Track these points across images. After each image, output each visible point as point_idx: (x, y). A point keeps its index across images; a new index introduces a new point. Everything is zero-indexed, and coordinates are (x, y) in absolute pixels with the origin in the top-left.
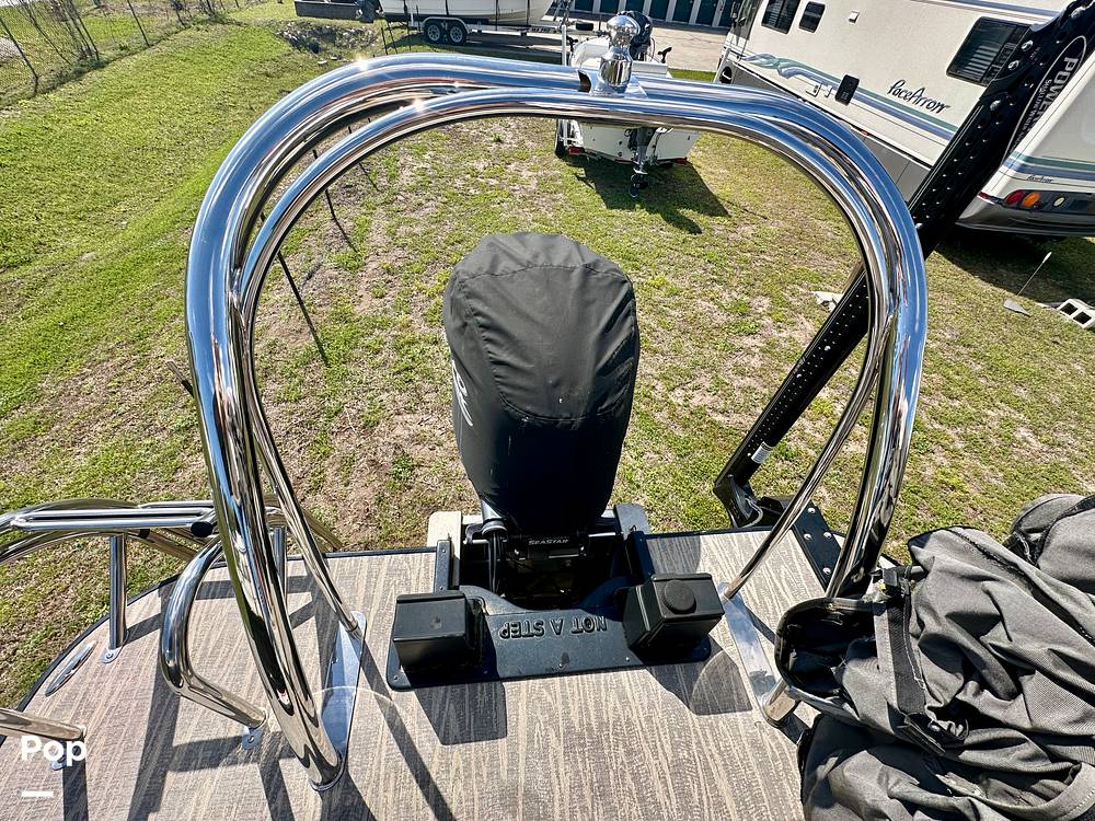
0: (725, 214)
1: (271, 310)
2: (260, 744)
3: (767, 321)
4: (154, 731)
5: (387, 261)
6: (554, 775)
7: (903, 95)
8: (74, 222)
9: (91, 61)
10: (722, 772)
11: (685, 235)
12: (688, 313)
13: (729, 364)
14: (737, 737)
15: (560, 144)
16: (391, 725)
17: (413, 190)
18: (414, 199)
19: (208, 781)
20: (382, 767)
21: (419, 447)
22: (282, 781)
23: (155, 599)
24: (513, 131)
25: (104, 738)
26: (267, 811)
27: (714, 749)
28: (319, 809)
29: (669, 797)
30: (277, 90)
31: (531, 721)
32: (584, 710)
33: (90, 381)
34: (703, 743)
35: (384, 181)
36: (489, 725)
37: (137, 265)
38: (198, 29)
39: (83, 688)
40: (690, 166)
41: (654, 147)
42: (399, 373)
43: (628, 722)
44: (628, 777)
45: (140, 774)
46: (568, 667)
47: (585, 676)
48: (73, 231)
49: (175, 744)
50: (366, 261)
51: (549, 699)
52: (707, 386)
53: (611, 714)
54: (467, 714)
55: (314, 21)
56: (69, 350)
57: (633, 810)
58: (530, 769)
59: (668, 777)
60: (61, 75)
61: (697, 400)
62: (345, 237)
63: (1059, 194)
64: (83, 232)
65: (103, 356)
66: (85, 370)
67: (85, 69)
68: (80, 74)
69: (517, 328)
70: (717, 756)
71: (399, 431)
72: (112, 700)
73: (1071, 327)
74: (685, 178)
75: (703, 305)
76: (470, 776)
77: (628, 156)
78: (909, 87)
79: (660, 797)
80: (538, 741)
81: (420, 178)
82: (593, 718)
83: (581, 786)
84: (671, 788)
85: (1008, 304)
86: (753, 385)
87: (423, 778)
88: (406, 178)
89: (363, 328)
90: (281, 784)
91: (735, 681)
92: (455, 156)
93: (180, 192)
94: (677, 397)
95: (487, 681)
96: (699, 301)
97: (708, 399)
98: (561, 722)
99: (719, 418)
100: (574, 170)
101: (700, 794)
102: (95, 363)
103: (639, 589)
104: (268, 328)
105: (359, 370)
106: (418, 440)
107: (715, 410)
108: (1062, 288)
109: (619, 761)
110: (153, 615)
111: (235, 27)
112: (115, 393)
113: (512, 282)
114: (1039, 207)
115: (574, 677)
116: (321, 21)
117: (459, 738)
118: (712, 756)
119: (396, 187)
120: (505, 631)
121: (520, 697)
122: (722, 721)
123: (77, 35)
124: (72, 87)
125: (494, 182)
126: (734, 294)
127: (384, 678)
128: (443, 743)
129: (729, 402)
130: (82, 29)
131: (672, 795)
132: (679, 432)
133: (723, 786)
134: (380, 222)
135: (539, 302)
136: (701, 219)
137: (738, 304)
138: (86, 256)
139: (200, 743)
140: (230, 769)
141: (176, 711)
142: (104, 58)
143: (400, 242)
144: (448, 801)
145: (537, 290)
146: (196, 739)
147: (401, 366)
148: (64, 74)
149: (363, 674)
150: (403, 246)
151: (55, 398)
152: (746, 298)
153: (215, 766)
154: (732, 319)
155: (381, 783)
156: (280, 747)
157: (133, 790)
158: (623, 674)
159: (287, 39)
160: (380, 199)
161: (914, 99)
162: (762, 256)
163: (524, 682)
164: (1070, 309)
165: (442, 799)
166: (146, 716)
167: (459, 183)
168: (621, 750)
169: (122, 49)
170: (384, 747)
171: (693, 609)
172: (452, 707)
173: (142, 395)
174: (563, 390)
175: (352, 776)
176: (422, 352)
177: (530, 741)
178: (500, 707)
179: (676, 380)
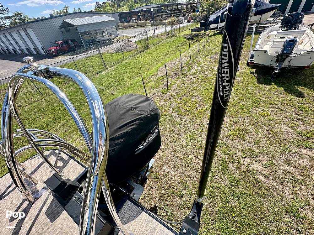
5: (173, 93)
9: (147, 48)
12: (273, 130)
13: (284, 157)
16: (45, 201)
17: (192, 75)
20: (36, 208)
31: (59, 224)
35: (185, 72)
38: (169, 39)
46: (75, 219)
47: (76, 225)
51: (66, 223)
52: (264, 162)
54: (53, 211)
60: (141, 51)
61: (255, 166)
62: (167, 86)
68: (144, 50)
75: (285, 128)
77: (275, 65)
81: (195, 72)
86: (293, 172)
87: (37, 217)
88: (192, 71)
94: (245, 161)
95: (63, 206)
96: (283, 126)
97: (261, 168)
99: (263, 179)
100: (251, 70)
107: (261, 174)
111: (176, 37)
115: (74, 222)
116: (196, 32)
117: (48, 214)
119: (188, 74)
128: (45, 213)
134: (178, 83)
143: (179, 88)
150: (179, 90)
154: (299, 138)
159: (186, 38)
160: (182, 77)
163: (67, 214)
165: (34, 225)
169: (153, 45)
177: (54, 229)
178: (58, 215)
179: (249, 154)
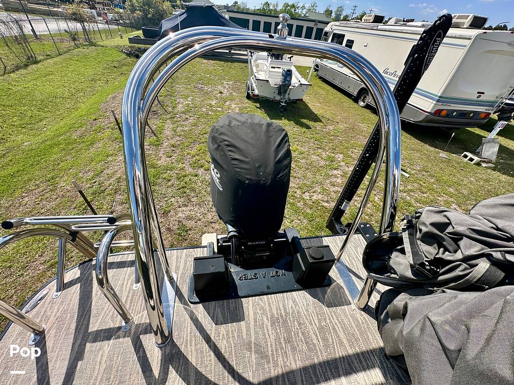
0: (320, 121)
1: (118, 164)
2: (130, 329)
3: (342, 164)
4: (79, 327)
5: (172, 142)
6: (267, 335)
7: (388, 74)
8: (20, 129)
9: (32, 60)
10: (342, 331)
11: (304, 130)
12: (308, 161)
13: (328, 181)
14: (346, 316)
15: (248, 94)
16: (191, 318)
17: (184, 113)
18: (184, 116)
19: (106, 346)
20: (189, 336)
21: (190, 221)
22: (142, 344)
23: (77, 270)
24: (227, 89)
25: (55, 330)
26: (135, 357)
27: (336, 321)
28: (160, 355)
29: (319, 341)
30: (120, 73)
31: (255, 313)
32: (278, 308)
33: (26, 199)
34: (332, 319)
35: (170, 109)
36: (237, 316)
37: (51, 147)
38: (84, 48)
39: (43, 310)
40: (304, 102)
41: (289, 94)
42: (179, 189)
43: (298, 312)
44: (300, 334)
45: (73, 345)
46: (270, 291)
47: (277, 295)
48: (19, 133)
49: (89, 331)
50: (163, 142)
51: (262, 304)
52: (319, 191)
53: (290, 310)
54: (226, 313)
55: (137, 45)
56: (16, 186)
57: (304, 347)
58: (256, 333)
59: (318, 333)
60: (17, 66)
61: (315, 197)
62: (153, 132)
63: (454, 111)
64: (24, 134)
65: (33, 188)
66: (24, 194)
67: (29, 64)
68: (26, 66)
69: (241, 146)
70: (338, 324)
71: (180, 214)
72: (58, 314)
73: (467, 163)
74: (303, 107)
75: (314, 158)
76: (229, 337)
77: (278, 98)
78: (390, 71)
79: (315, 341)
80: (259, 322)
81: (186, 108)
82: (282, 311)
83: (280, 339)
84: (319, 338)
85: (441, 155)
87: (208, 339)
88: (180, 108)
89: (162, 170)
90: (141, 345)
91: (343, 293)
92: (202, 99)
93: (73, 116)
94: (306, 196)
95: (233, 298)
96: (312, 156)
97: (320, 196)
98: (268, 313)
99: (326, 204)
100: (255, 104)
101: (332, 339)
102: (29, 191)
103: (298, 255)
104: (116, 172)
105: (160, 188)
106: (189, 218)
107: (323, 201)
108: (461, 148)
109: (296, 328)
110: (76, 277)
111: (100, 48)
112: (39, 204)
113: (238, 129)
114: (447, 116)
115: (273, 295)
116: (140, 45)
117: (223, 322)
118: (336, 324)
119: (176, 111)
120: (240, 278)
121: (249, 305)
122: (339, 309)
123: (26, 49)
124: (23, 71)
125: (219, 109)
126: (327, 153)
127: (187, 299)
128: (216, 324)
129: (329, 197)
130: (29, 47)
131: (320, 341)
132: (308, 211)
133: (342, 335)
134: (169, 126)
135: (250, 136)
136: (311, 123)
137: (329, 157)
138: (26, 144)
139: (102, 330)
140: (117, 340)
141: (89, 317)
142: (39, 59)
143: (178, 134)
144: (220, 348)
145: (249, 131)
146: (100, 329)
147: (180, 186)
148: (19, 66)
149: (177, 298)
150: (180, 136)
151: (7, 208)
152: (332, 155)
153: (109, 339)
154: (327, 163)
155: (189, 343)
156: (140, 330)
157: (70, 352)
158: (294, 293)
159: (124, 53)
160: (168, 116)
161: (393, 75)
162: (338, 138)
163: (251, 298)
164: (466, 156)
165: (217, 348)
166: (75, 320)
167: (204, 110)
168: (296, 323)
169: (47, 56)
170: (189, 328)
171: (322, 258)
172: (219, 309)
173: (53, 204)
174: (262, 169)
175: (175, 340)
176: (190, 180)
177: (255, 322)
178: (241, 309)
179: (305, 189)
